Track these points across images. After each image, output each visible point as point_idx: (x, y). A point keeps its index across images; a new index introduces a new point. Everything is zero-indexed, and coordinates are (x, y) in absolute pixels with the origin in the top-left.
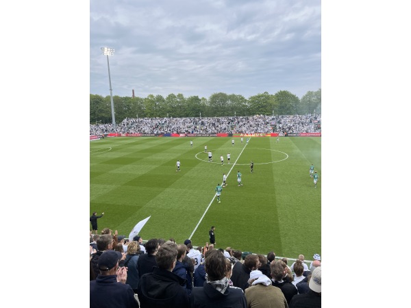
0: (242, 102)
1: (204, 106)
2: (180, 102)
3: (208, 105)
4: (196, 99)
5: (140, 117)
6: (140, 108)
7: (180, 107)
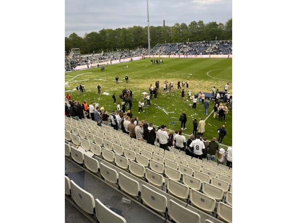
3: (224, 29)
4: (214, 24)
5: (167, 42)
7: (199, 33)
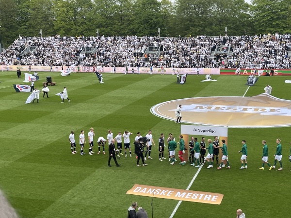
0: (239, 9)
1: (166, 16)
2: (120, 9)
3: (174, 13)
5: (46, 34)
6: (45, 18)
7: (121, 18)
